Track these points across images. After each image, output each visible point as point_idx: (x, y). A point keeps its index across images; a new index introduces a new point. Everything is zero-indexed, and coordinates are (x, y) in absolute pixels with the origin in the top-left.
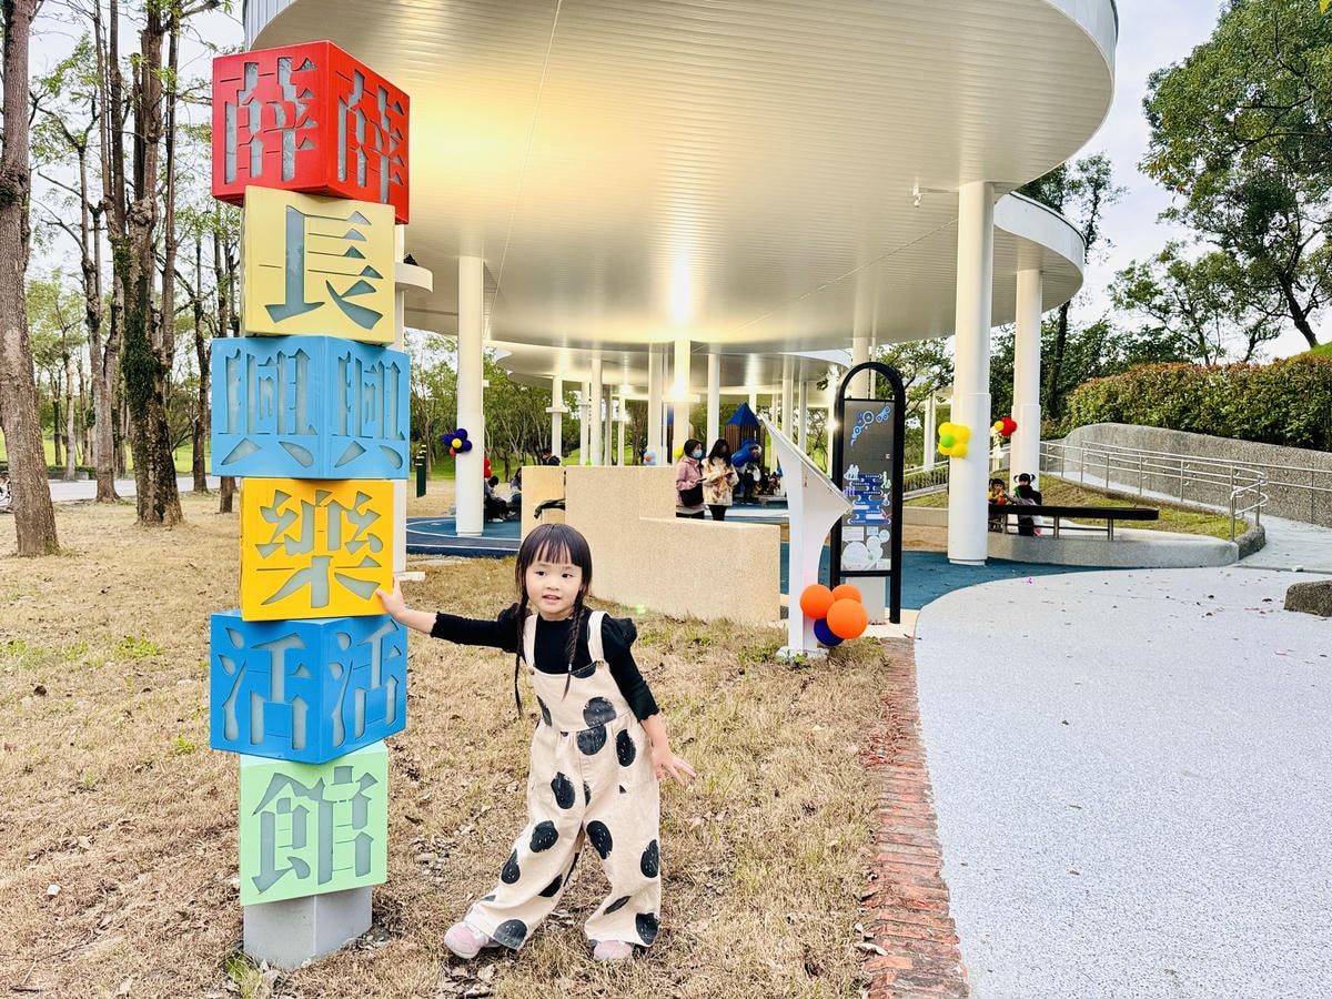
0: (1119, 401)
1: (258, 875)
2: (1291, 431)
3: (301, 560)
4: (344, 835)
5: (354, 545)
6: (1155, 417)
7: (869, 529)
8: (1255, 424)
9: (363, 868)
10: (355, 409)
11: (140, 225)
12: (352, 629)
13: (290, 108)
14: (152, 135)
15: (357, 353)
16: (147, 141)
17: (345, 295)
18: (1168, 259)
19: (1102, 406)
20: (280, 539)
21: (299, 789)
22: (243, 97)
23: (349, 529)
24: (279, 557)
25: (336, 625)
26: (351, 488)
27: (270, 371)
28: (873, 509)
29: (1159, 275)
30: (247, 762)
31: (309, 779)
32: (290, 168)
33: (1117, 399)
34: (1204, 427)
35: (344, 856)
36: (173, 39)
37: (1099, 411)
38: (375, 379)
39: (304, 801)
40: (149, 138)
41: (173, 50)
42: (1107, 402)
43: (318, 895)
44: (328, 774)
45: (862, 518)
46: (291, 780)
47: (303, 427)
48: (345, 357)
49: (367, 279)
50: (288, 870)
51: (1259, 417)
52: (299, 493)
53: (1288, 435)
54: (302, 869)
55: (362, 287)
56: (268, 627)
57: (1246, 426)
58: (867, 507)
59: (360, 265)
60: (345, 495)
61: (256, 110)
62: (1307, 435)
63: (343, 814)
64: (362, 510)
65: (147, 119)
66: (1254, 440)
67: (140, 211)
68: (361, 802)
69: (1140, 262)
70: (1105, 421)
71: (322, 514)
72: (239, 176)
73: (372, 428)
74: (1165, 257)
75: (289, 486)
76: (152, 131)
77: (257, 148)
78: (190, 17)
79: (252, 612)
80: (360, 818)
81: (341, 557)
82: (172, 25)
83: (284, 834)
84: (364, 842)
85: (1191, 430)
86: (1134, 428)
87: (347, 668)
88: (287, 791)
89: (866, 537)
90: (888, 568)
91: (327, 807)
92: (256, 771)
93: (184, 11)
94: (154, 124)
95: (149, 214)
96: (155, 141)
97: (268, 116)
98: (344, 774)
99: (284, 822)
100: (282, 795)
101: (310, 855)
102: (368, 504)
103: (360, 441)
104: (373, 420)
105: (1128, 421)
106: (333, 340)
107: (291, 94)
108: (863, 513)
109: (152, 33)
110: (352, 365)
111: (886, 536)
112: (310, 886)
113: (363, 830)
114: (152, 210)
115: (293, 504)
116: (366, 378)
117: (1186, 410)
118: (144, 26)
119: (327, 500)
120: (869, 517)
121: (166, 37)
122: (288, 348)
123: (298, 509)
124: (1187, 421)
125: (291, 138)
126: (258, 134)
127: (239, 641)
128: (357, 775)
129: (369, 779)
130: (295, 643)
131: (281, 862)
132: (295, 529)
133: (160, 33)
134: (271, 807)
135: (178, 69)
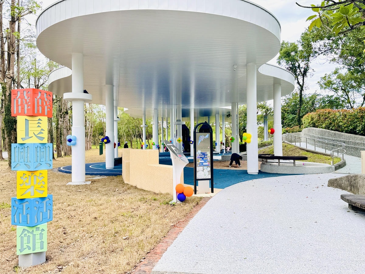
0: (314, 121)
1: (20, 249)
2: (358, 130)
3: (29, 187)
4: (38, 241)
5: (39, 183)
6: (324, 126)
7: (204, 167)
8: (348, 128)
9: (42, 248)
10: (39, 157)
11: (9, 78)
12: (39, 200)
13: (26, 100)
14: (13, 52)
15: (40, 145)
16: (11, 54)
17: (38, 134)
18: (336, 73)
19: (310, 122)
20: (24, 183)
21: (28, 232)
22: (17, 97)
23: (38, 180)
24: (24, 186)
25: (35, 200)
26: (39, 172)
27: (23, 150)
28: (205, 162)
29: (334, 78)
30: (18, 227)
31: (30, 230)
32: (26, 112)
33: (313, 120)
34: (336, 129)
35: (38, 245)
36: (19, 23)
37: (309, 124)
38: (44, 150)
39: (30, 234)
40: (12, 53)
41: (19, 26)
42: (311, 121)
43: (33, 253)
44: (34, 229)
45: (202, 164)
46: (27, 230)
47: (29, 161)
48: (37, 147)
49: (41, 131)
50: (26, 248)
51: (349, 126)
52: (28, 173)
53: (357, 132)
54: (29, 249)
55: (41, 133)
56: (22, 200)
57: (346, 129)
58: (203, 161)
59: (40, 129)
60: (37, 174)
61: (20, 100)
62: (362, 132)
63: (38, 237)
64: (41, 176)
65: (11, 47)
66: (349, 133)
67: (9, 74)
68: (41, 234)
69: (328, 74)
70: (311, 127)
71: (33, 177)
72: (17, 112)
73: (43, 160)
74: (336, 72)
75: (26, 172)
76: (13, 51)
77: (20, 107)
78: (24, 16)
79: (19, 197)
80: (41, 238)
81: (37, 186)
82: (18, 19)
83: (25, 241)
84: (42, 243)
85: (332, 130)
86: (318, 129)
87: (38, 208)
88: (26, 232)
89: (203, 169)
90: (210, 178)
91: (34, 236)
92: (19, 229)
93: (22, 15)
94: (13, 49)
95: (12, 75)
96: (13, 53)
97: (22, 102)
98: (38, 229)
99: (25, 239)
100: (25, 233)
101: (31, 245)
102: (42, 175)
103: (40, 163)
104: (43, 158)
105: (317, 127)
106: (34, 144)
107: (26, 98)
108: (202, 163)
109: (13, 21)
110: (39, 148)
111: (209, 169)
112: (31, 251)
113: (42, 240)
114: (13, 74)
115: (27, 176)
116: (42, 150)
117: (331, 124)
118: (11, 20)
119: (34, 175)
120: (204, 164)
121: (17, 23)
122: (26, 146)
123: (28, 177)
124: (331, 127)
125: (26, 106)
126: (20, 105)
127: (17, 203)
128: (40, 229)
129: (43, 230)
130: (27, 203)
131: (25, 246)
132: (27, 181)
133: (15, 22)
134: (23, 235)
135: (20, 32)
